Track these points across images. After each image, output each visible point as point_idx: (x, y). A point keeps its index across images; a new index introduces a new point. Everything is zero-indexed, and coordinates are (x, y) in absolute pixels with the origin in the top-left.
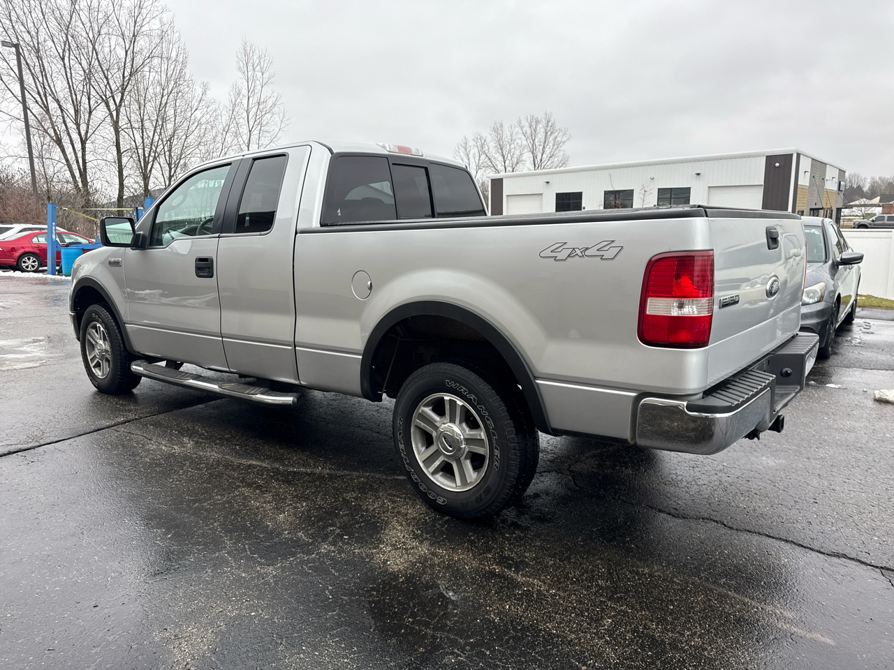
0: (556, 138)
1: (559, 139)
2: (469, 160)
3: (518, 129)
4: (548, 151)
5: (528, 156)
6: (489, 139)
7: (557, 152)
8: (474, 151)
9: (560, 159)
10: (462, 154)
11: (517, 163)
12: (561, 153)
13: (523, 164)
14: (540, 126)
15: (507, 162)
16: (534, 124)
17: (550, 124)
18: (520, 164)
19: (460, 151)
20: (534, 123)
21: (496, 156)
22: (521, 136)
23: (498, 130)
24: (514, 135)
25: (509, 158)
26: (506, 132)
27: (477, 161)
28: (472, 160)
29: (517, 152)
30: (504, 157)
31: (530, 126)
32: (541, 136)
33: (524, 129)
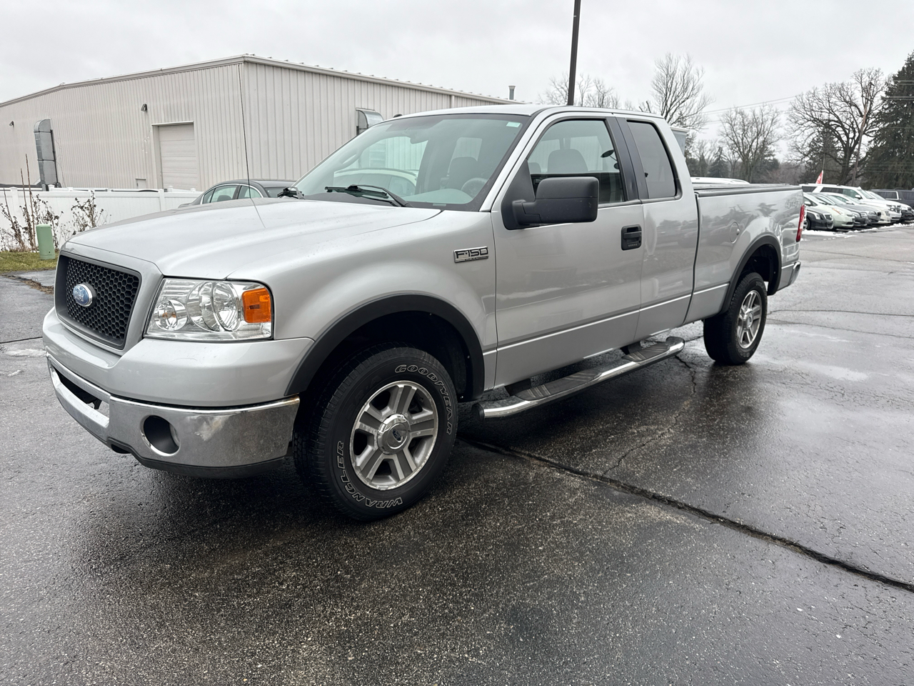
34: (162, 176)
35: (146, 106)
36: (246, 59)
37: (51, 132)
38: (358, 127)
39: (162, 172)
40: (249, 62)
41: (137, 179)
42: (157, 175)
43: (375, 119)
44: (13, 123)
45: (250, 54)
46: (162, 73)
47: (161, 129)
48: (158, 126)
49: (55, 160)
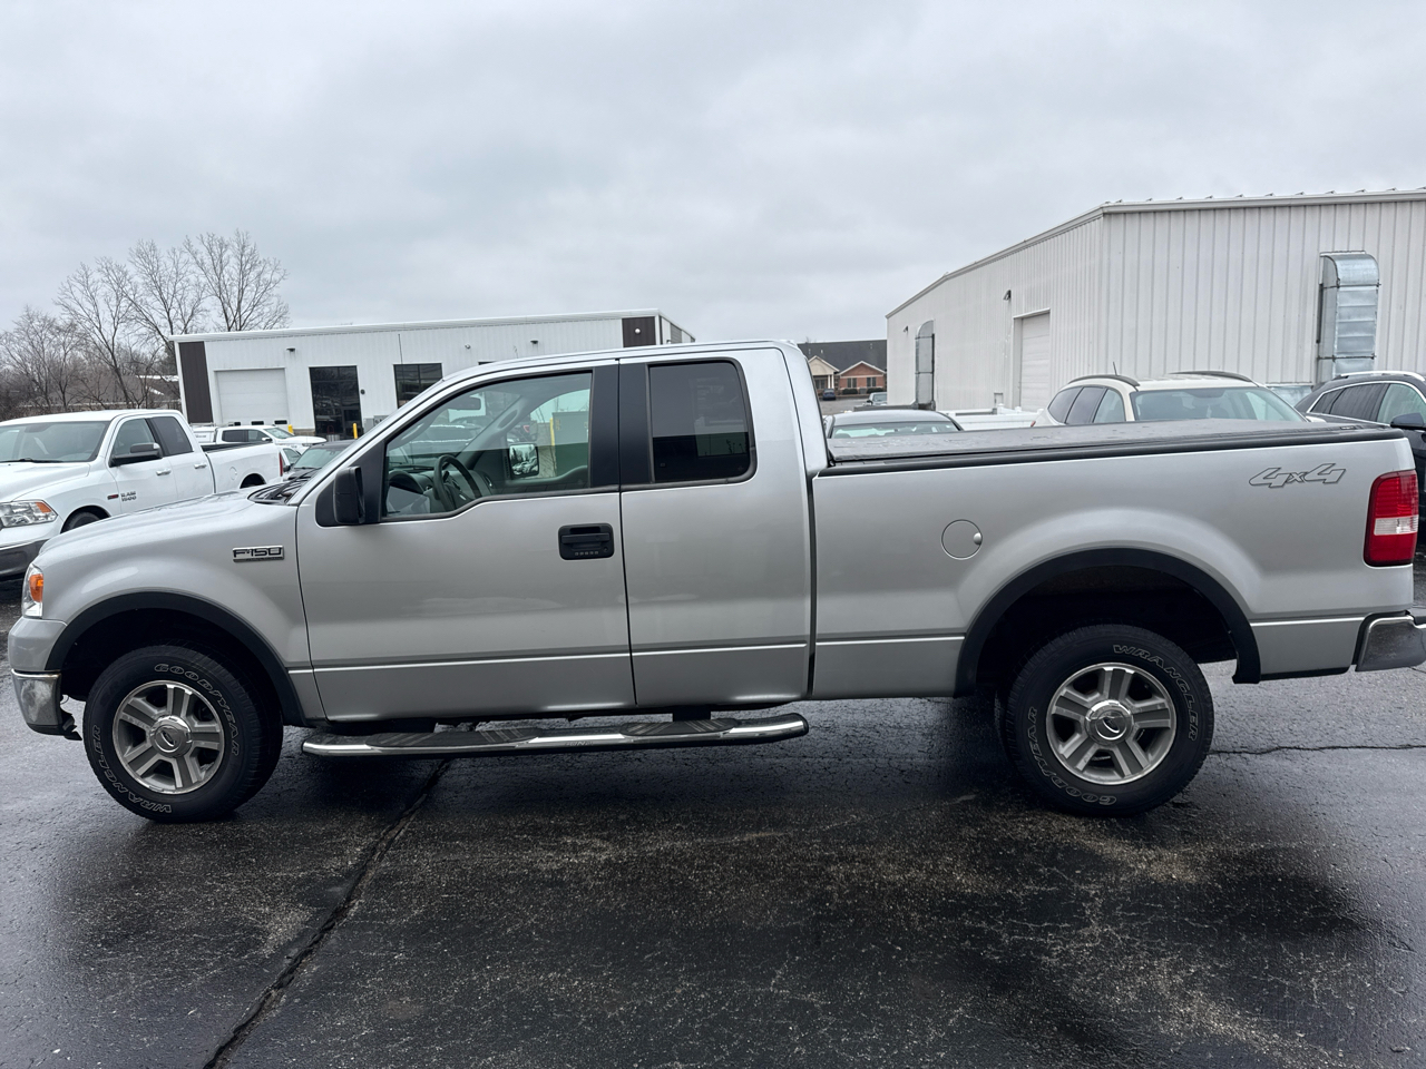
0: (259, 275)
1: (267, 276)
2: (95, 305)
3: (186, 256)
4: (249, 295)
5: (211, 303)
6: (131, 270)
7: (265, 297)
8: (104, 290)
9: (274, 309)
10: (78, 294)
11: (192, 315)
12: (275, 300)
13: (204, 316)
14: (229, 252)
15: (172, 312)
16: (216, 249)
17: (247, 251)
18: (198, 316)
19: (73, 288)
20: (217, 247)
21: (149, 300)
22: (194, 267)
23: (146, 255)
24: (180, 265)
25: (176, 305)
26: (164, 259)
27: (114, 309)
28: (102, 306)
29: (191, 296)
30: (165, 302)
31: (211, 252)
32: (232, 269)
33: (198, 256)
34: (1020, 388)
35: (1009, 293)
36: (1106, 211)
37: (933, 336)
38: (1321, 285)
39: (1020, 383)
40: (1109, 214)
41: (996, 394)
42: (1014, 387)
43: (1356, 267)
44: (907, 329)
45: (1113, 202)
46: (1026, 245)
47: (1025, 321)
48: (1022, 319)
49: (933, 372)
